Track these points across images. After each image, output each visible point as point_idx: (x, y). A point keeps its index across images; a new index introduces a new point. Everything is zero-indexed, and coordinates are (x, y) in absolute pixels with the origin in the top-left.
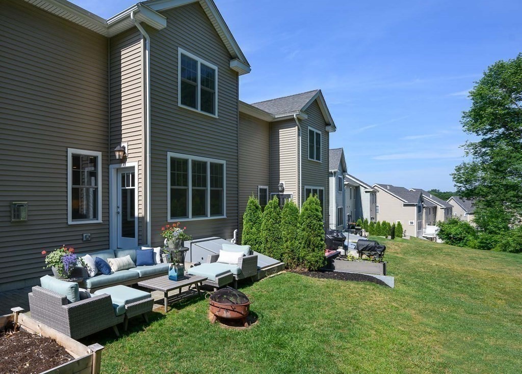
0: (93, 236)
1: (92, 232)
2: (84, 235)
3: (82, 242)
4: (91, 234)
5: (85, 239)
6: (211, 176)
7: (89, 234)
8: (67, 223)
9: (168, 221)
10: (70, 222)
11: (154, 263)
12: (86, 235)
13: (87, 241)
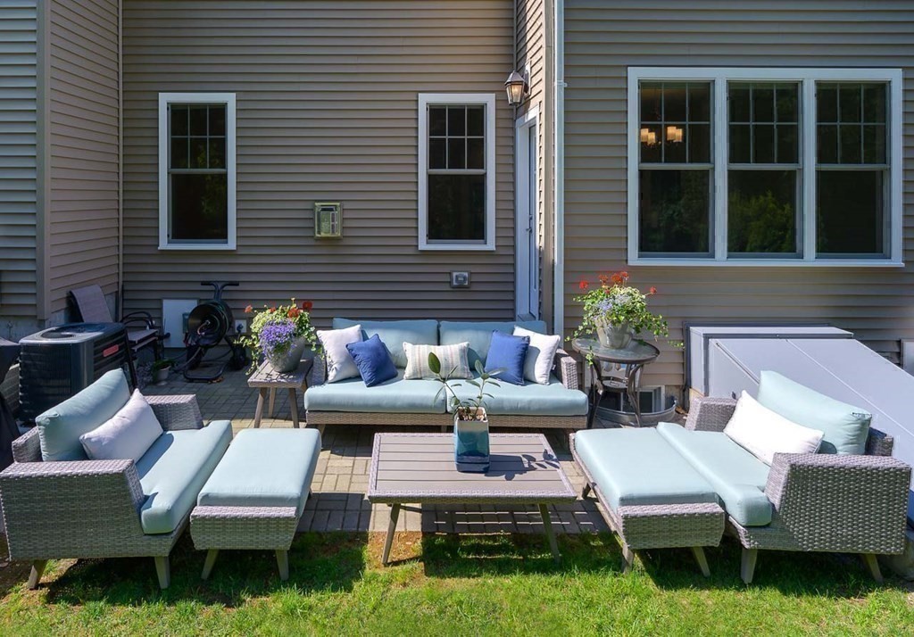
0: (475, 279)
1: (474, 270)
2: (455, 274)
3: (449, 289)
4: (471, 274)
5: (455, 284)
6: (819, 128)
7: (466, 274)
8: (417, 246)
9: (631, 263)
10: (423, 245)
11: (524, 378)
12: (460, 274)
13: (461, 288)
